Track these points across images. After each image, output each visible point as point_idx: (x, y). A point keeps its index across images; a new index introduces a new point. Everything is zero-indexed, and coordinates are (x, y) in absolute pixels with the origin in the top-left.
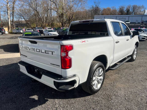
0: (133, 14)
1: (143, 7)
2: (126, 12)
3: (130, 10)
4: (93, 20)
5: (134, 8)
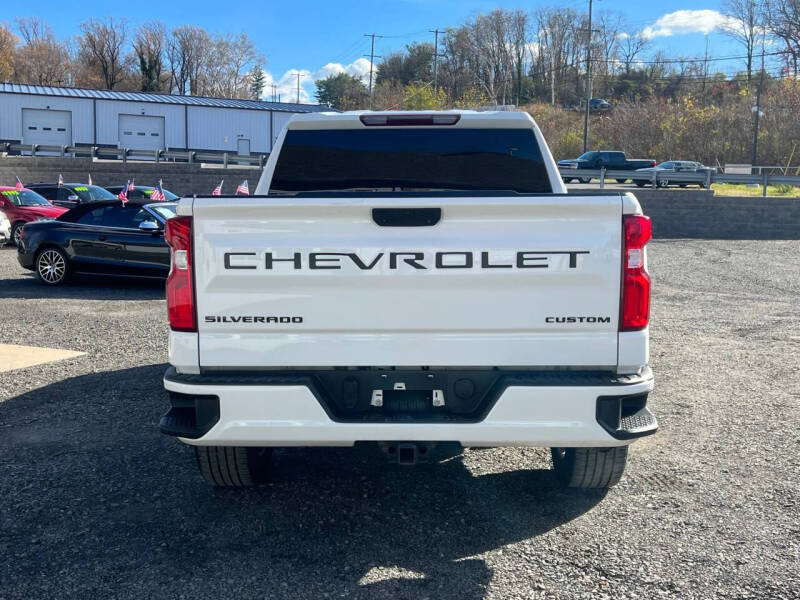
0: (188, 93)
1: (246, 48)
2: (136, 69)
3: (166, 62)
5: (185, 49)
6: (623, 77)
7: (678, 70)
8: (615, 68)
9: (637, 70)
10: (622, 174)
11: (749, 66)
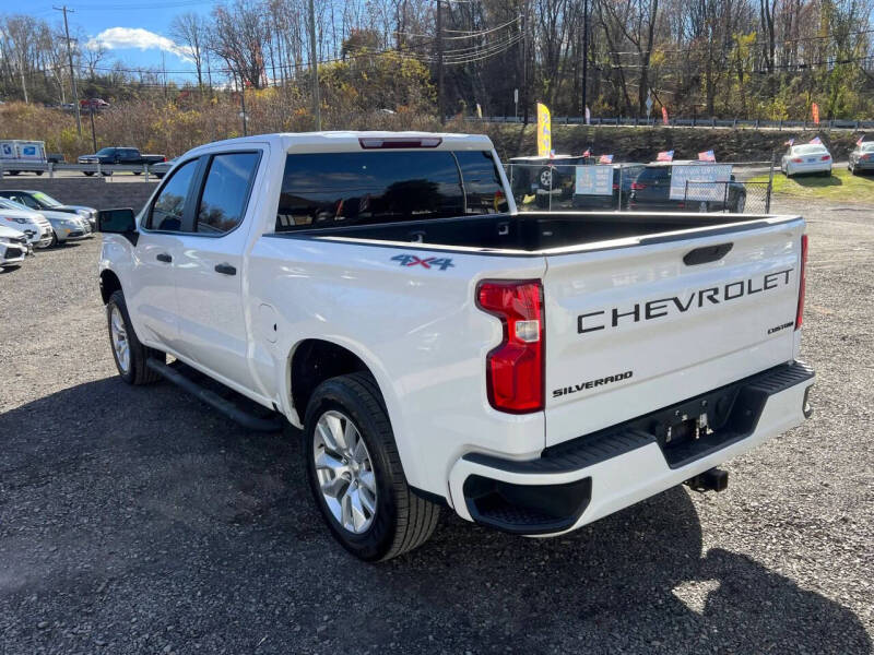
4: (441, 139)
6: (91, 81)
7: (138, 78)
8: (82, 74)
9: (101, 76)
10: (137, 168)
11: (200, 78)
